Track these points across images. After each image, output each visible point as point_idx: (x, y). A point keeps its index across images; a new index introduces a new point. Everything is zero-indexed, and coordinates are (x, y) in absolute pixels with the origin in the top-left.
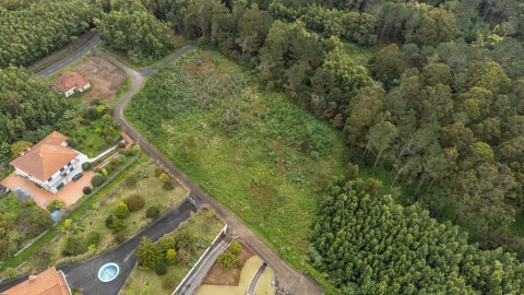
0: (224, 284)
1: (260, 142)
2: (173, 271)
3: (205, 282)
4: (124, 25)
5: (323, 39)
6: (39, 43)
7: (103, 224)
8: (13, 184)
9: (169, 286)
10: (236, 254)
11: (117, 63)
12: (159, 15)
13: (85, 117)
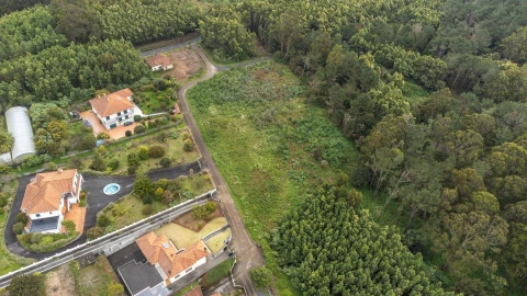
0: (189, 228)
1: (281, 140)
3: (175, 221)
5: (389, 75)
6: (152, 30)
7: (126, 158)
9: (147, 213)
10: (208, 209)
11: (204, 57)
13: (155, 86)
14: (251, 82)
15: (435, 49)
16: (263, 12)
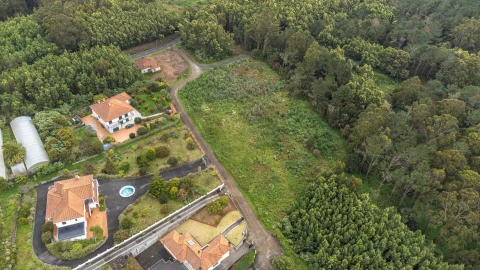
0: (206, 223)
1: (274, 133)
2: (171, 203)
3: (193, 217)
4: (198, 30)
5: (357, 66)
6: (136, 34)
7: (135, 161)
8: (88, 121)
9: (165, 212)
10: (222, 204)
11: (186, 58)
12: (228, 28)
13: (149, 88)
14: (236, 80)
15: (395, 40)
16: (236, 13)
